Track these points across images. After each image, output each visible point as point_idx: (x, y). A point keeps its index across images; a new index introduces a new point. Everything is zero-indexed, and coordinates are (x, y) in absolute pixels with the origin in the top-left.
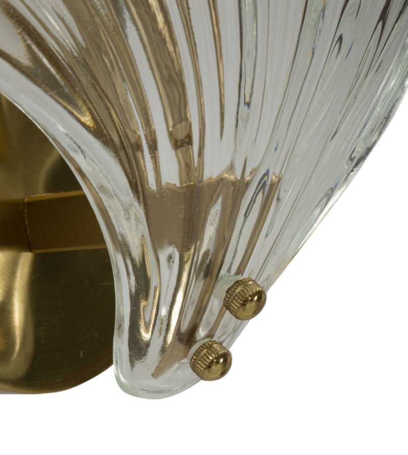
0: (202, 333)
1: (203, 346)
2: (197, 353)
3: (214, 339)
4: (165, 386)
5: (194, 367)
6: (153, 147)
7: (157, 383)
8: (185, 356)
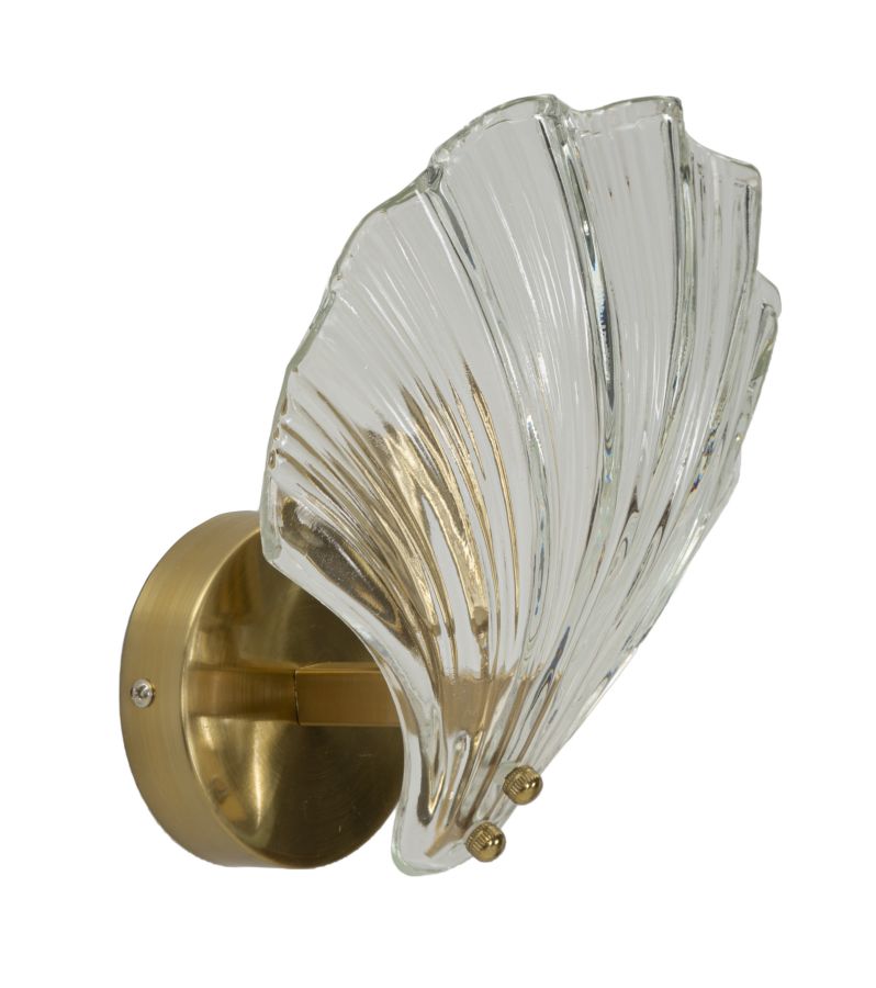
0: (479, 816)
1: (480, 827)
2: (474, 834)
3: (490, 820)
4: (435, 866)
5: (470, 848)
6: (451, 630)
7: (431, 863)
8: (461, 837)
